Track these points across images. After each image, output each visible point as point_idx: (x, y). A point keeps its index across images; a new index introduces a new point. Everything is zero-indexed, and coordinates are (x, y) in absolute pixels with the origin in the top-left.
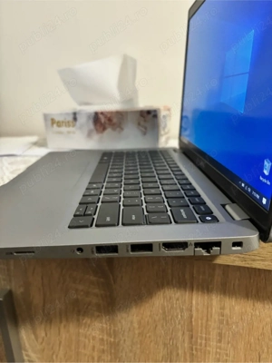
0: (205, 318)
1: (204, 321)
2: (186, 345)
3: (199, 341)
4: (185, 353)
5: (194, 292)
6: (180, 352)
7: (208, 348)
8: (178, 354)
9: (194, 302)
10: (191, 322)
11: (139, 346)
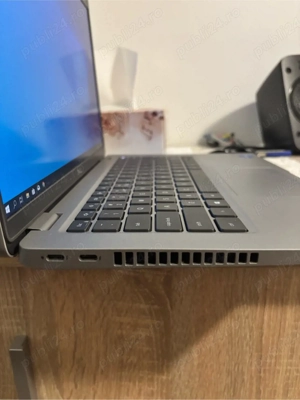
0: (277, 335)
1: (276, 338)
2: (253, 368)
3: (268, 361)
4: (251, 377)
5: (267, 307)
6: (246, 378)
7: (278, 367)
8: (243, 381)
9: (266, 318)
10: (261, 341)
11: (197, 379)
